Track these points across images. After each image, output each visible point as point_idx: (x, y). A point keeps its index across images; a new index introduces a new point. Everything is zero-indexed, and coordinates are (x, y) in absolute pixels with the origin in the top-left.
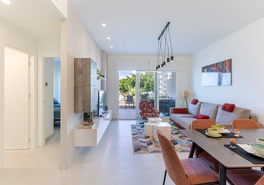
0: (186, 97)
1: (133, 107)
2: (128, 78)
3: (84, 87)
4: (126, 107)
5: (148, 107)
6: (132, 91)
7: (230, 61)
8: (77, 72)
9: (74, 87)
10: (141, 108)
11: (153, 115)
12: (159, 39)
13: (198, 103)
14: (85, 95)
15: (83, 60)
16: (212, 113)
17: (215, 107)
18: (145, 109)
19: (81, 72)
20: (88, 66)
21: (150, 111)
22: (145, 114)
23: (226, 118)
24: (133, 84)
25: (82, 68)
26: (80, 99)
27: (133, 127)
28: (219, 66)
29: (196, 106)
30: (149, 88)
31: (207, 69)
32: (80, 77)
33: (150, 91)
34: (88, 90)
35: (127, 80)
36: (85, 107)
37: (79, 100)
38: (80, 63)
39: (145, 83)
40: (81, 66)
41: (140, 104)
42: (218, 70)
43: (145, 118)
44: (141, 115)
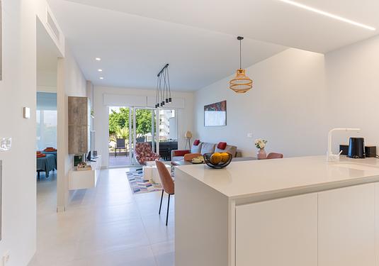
0: (189, 138)
1: (126, 154)
2: (115, 113)
3: (80, 127)
4: (116, 154)
5: (146, 151)
6: (122, 132)
7: (225, 102)
8: (72, 112)
9: (69, 127)
10: (138, 152)
11: (151, 159)
12: (159, 75)
13: (200, 144)
14: (80, 135)
15: (78, 98)
17: (213, 146)
18: (142, 153)
19: (77, 112)
20: (84, 105)
21: (149, 155)
22: (142, 159)
24: (122, 123)
25: (78, 108)
26: (76, 139)
27: (129, 174)
29: (198, 147)
30: (145, 129)
31: (208, 108)
32: (76, 116)
33: (147, 132)
34: (85, 130)
35: (112, 116)
36: (81, 147)
37: (75, 141)
38: (75, 102)
39: (140, 121)
40: (76, 106)
41: (137, 147)
43: (143, 163)
44: (138, 160)
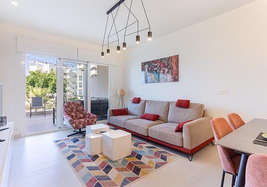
0: (122, 96)
5: (78, 111)
7: (177, 57)
10: (68, 113)
11: (88, 121)
13: (141, 103)
16: (163, 111)
17: (166, 104)
18: (73, 114)
21: (81, 116)
23: (183, 115)
27: (60, 145)
28: (164, 62)
29: (139, 105)
41: (66, 107)
42: (162, 66)
43: (78, 128)
44: (71, 124)
